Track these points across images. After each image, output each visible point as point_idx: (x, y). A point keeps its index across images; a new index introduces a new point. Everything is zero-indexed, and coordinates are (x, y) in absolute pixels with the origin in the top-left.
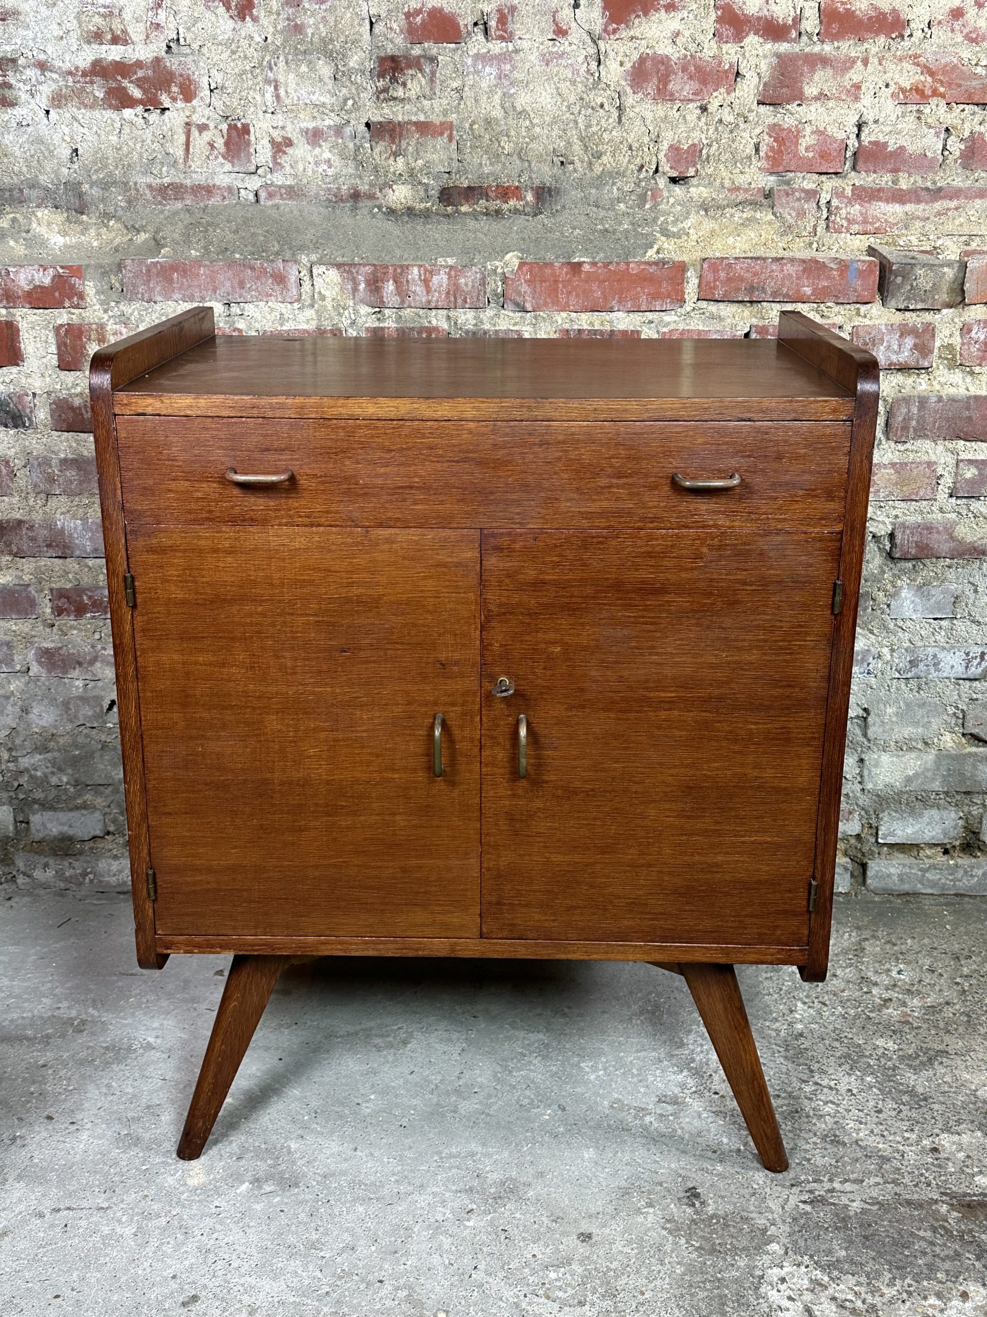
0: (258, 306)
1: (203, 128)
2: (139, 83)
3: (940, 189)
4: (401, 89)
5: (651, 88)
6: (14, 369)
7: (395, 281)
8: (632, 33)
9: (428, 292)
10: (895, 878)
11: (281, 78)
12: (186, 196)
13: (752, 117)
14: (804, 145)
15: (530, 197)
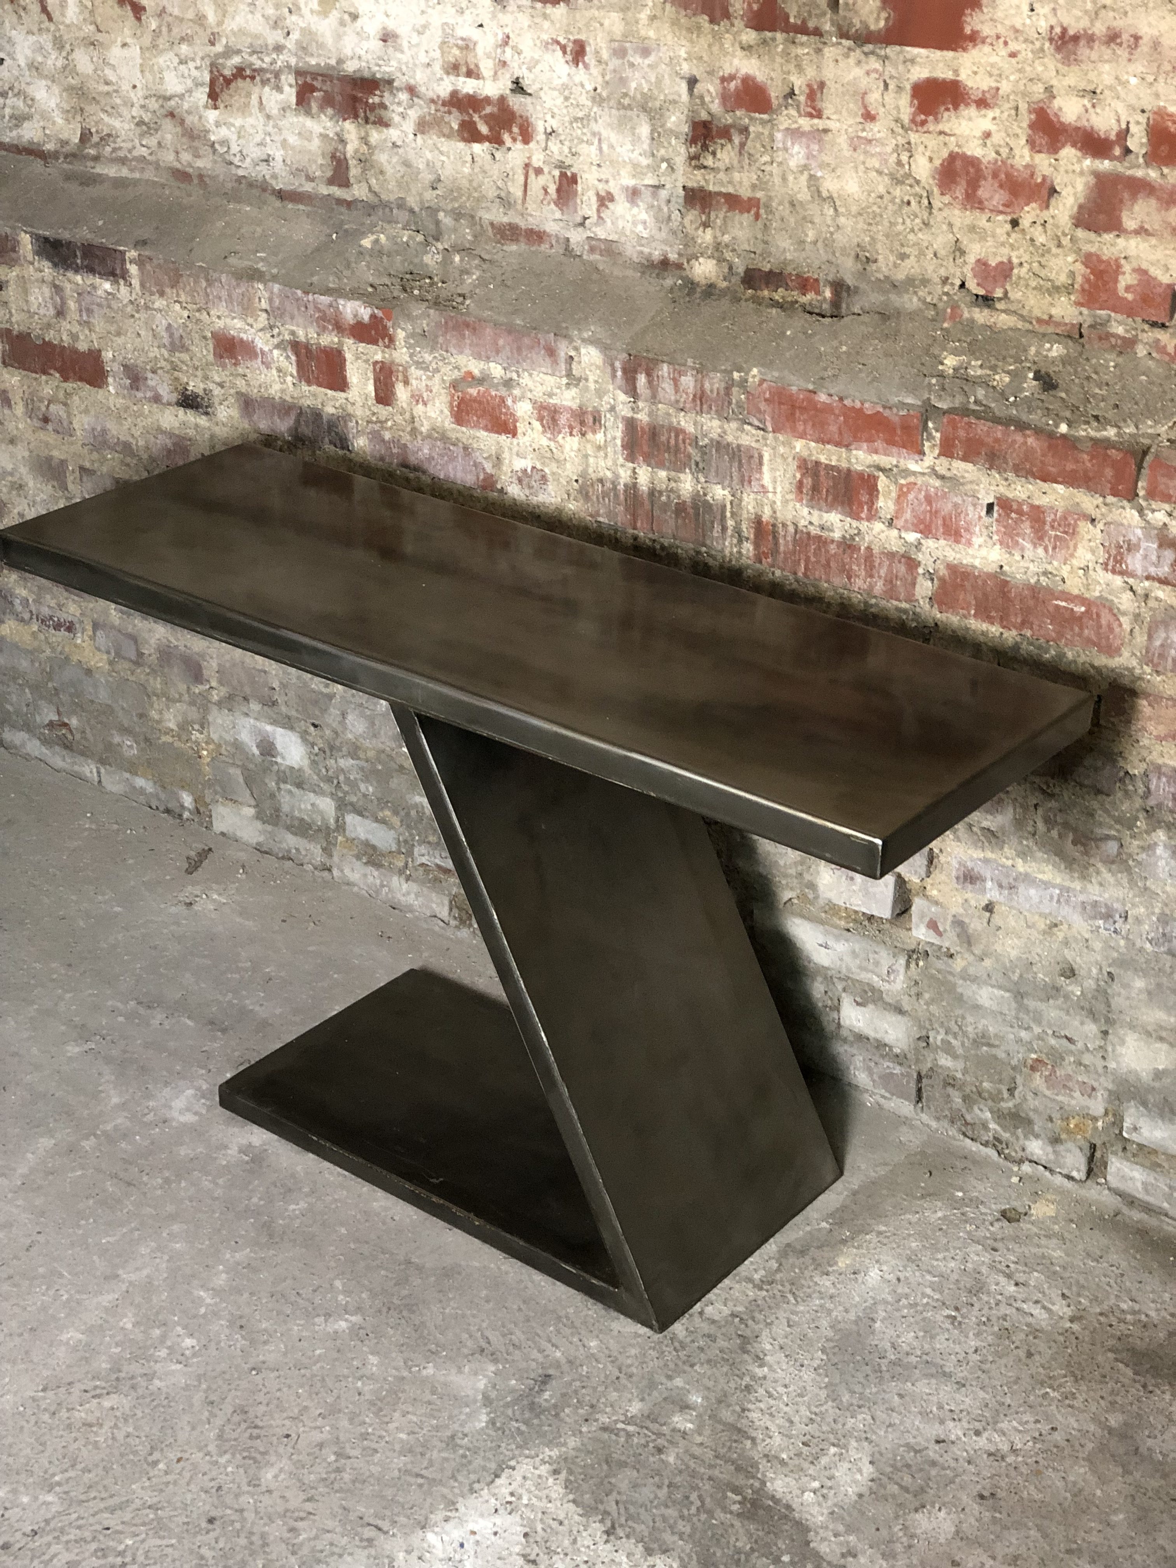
0: (531, 375)
1: (539, 171)
2: (487, 119)
4: (710, 158)
6: (342, 394)
8: (940, 127)
10: (1139, 1185)
11: (605, 133)
12: (522, 239)
13: (1066, 241)
15: (828, 294)
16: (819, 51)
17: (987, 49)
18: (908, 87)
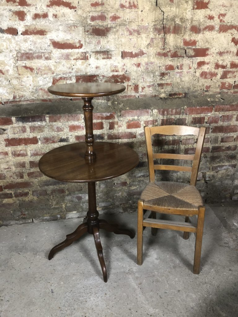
0: (143, 117)
1: (130, 86)
2: (120, 79)
4: (164, 78)
5: (204, 77)
6: (102, 130)
7: (167, 111)
8: (201, 68)
9: (172, 113)
11: (144, 77)
12: (127, 97)
13: (219, 81)
15: (184, 95)
16: (183, 60)
17: (209, 56)
18: (197, 63)
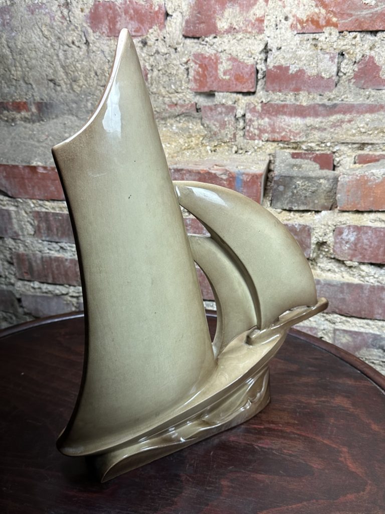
3: (335, 106)
14: (222, 70)
